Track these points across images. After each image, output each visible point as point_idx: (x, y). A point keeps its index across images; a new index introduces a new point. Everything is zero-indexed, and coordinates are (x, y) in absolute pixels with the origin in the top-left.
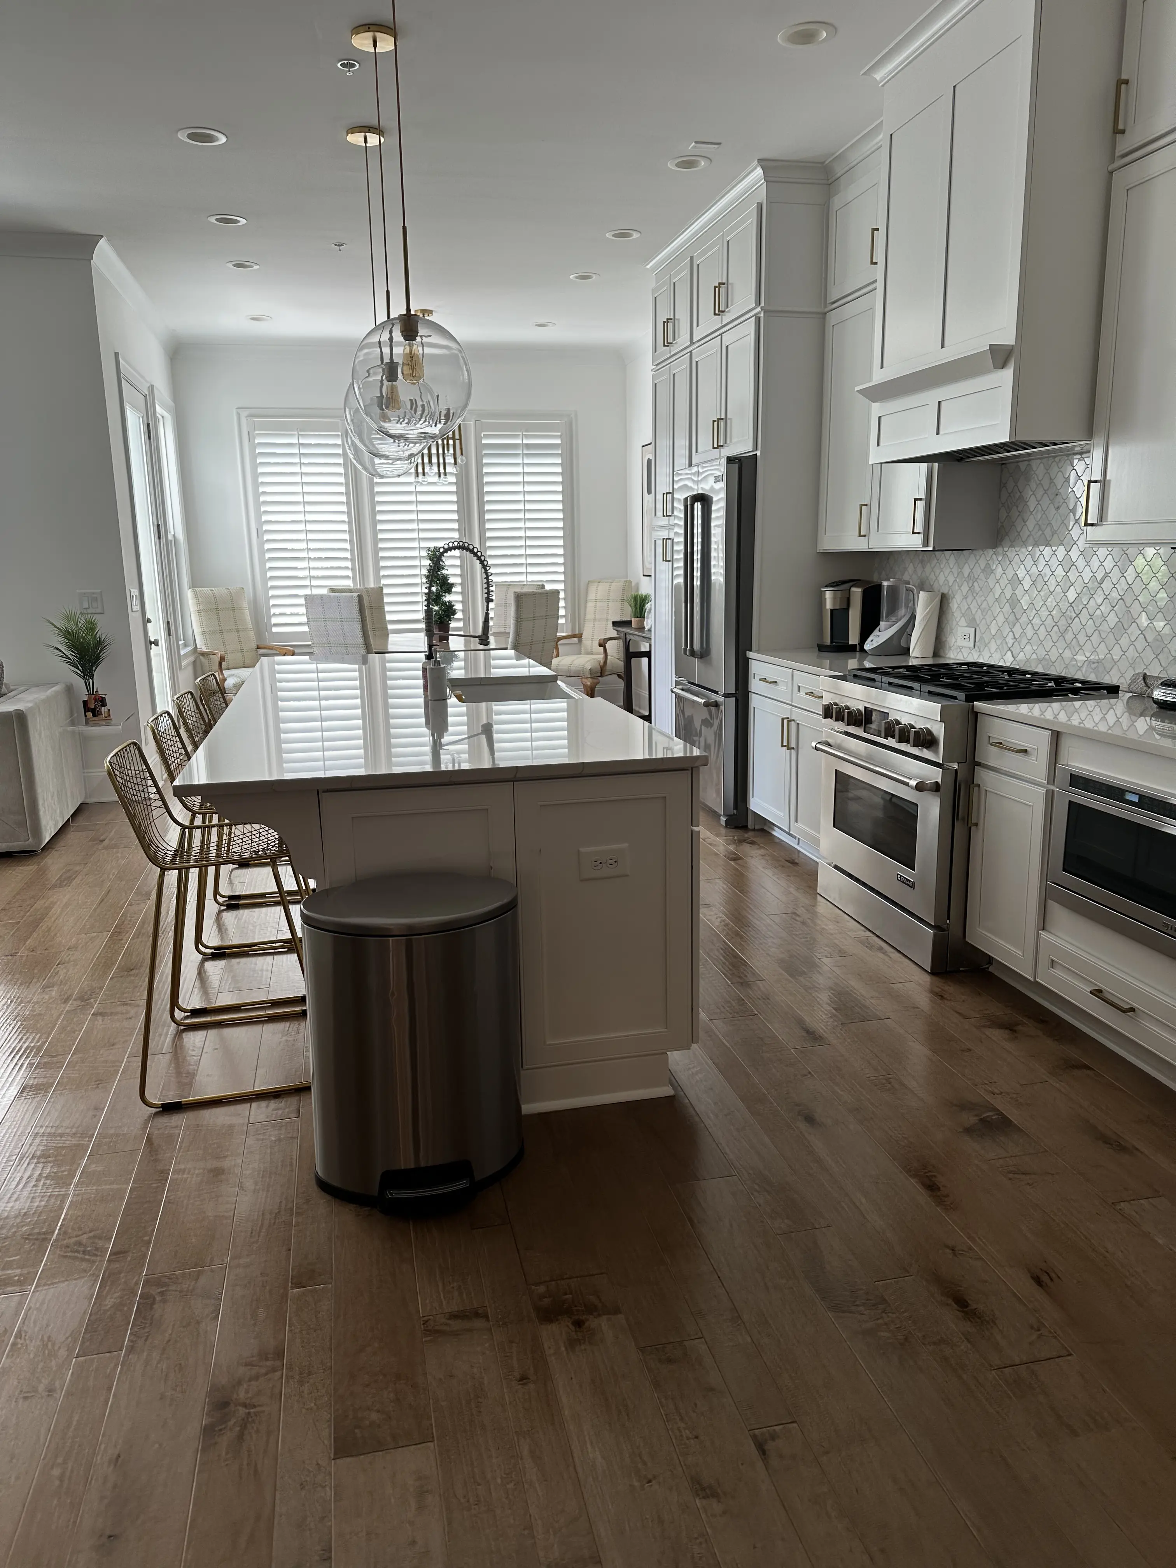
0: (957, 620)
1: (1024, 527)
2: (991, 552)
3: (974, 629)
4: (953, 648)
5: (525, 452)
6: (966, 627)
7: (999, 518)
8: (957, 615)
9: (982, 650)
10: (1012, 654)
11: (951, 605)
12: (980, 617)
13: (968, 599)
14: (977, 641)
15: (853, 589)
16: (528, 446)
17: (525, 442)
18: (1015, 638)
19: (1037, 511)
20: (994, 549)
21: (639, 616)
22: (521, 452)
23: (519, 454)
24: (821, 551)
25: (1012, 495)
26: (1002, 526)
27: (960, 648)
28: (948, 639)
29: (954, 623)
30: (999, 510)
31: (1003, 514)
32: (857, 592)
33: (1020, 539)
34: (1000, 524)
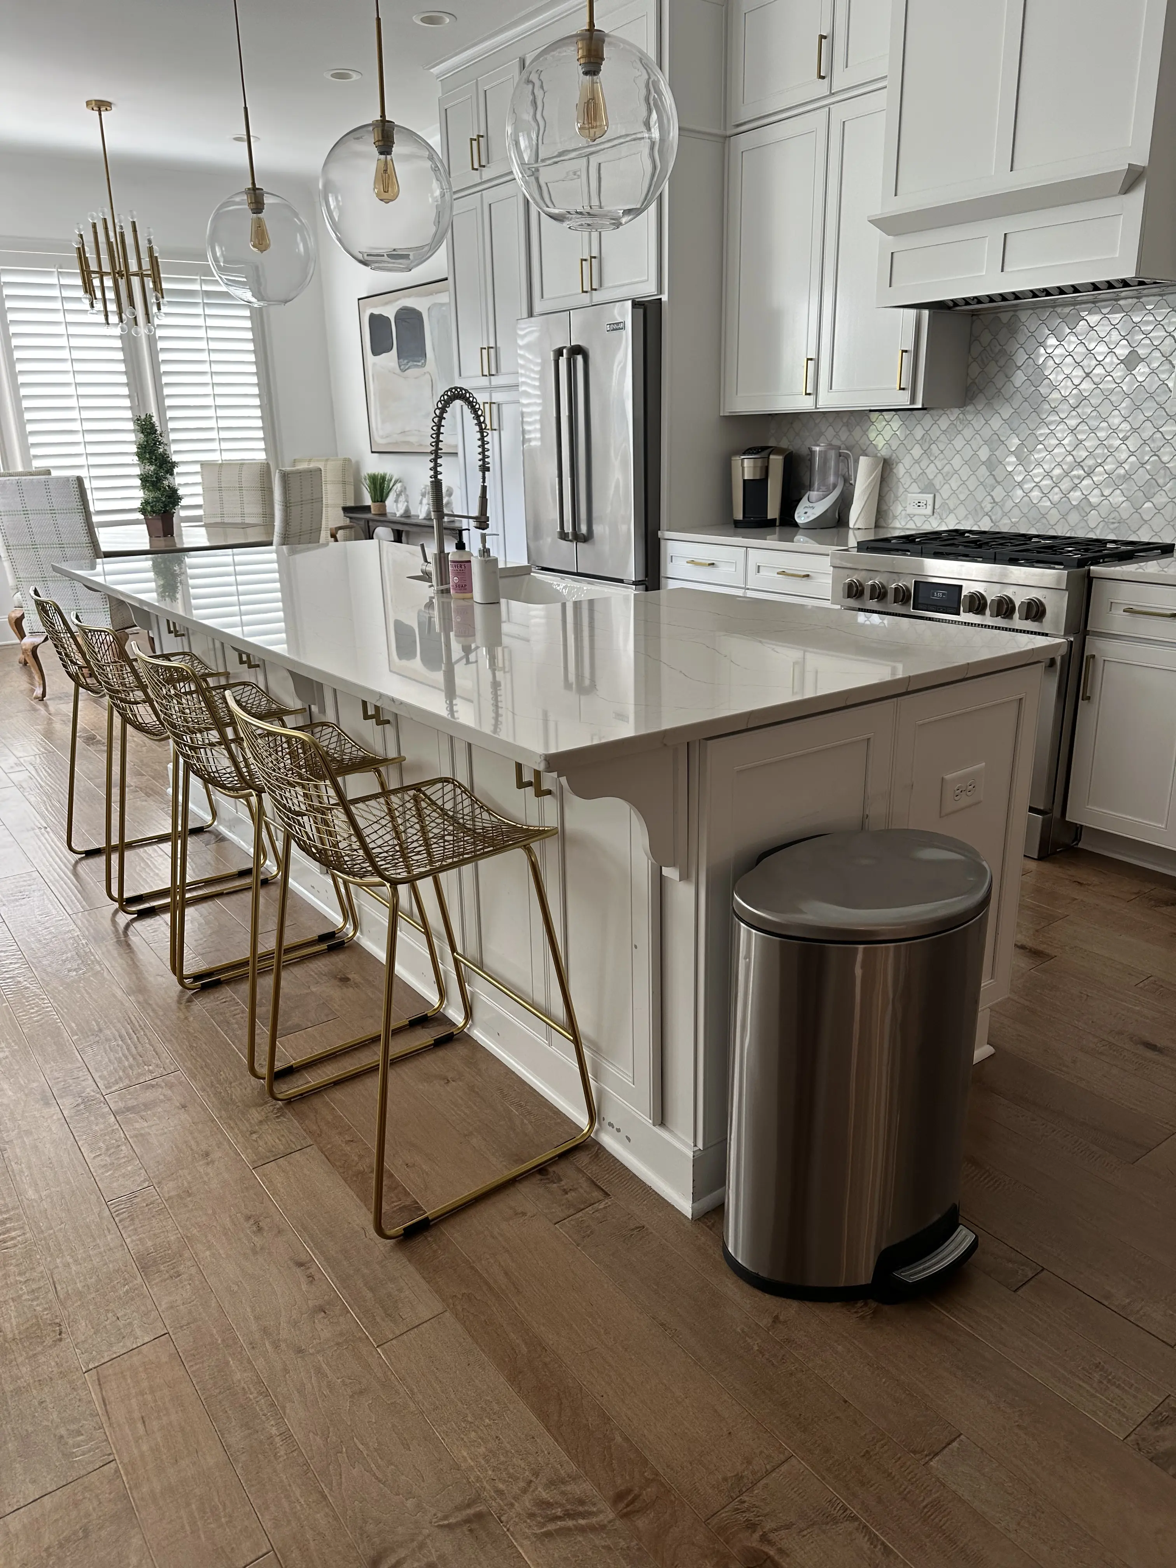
0: (906, 486)
1: (1007, 383)
2: (956, 411)
3: (932, 496)
4: (899, 518)
5: (205, 301)
6: (919, 493)
7: (968, 374)
8: (905, 481)
9: (944, 517)
10: (991, 519)
11: (895, 471)
12: (940, 482)
13: (921, 464)
14: (936, 507)
15: (772, 457)
16: (207, 294)
17: (205, 288)
18: (994, 502)
19: (1028, 365)
20: (962, 407)
21: (379, 500)
22: (201, 301)
23: (199, 303)
24: (728, 414)
25: (988, 348)
26: (974, 383)
27: (911, 517)
28: (891, 508)
29: (901, 490)
30: (968, 366)
31: (975, 369)
32: (777, 462)
33: (1001, 396)
34: (969, 381)
